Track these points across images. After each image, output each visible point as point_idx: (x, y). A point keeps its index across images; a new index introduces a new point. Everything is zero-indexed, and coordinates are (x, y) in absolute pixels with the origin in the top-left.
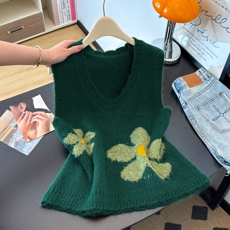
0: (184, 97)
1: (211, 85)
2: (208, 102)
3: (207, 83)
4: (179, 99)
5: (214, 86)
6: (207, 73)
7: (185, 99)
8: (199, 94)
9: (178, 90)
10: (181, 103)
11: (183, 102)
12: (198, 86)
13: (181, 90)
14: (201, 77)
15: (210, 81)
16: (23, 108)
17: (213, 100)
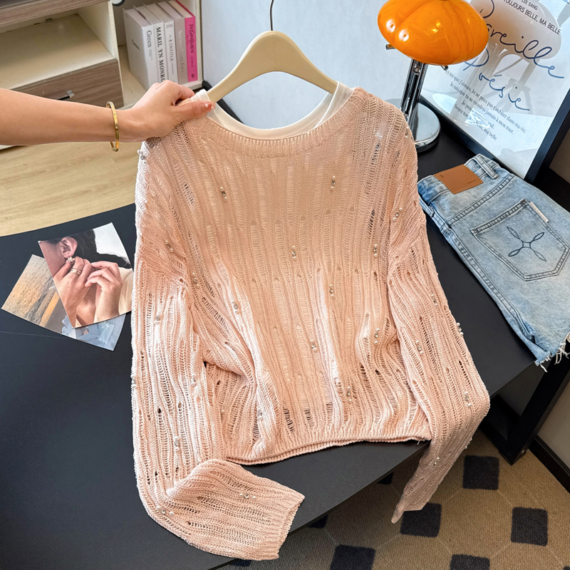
0: (444, 214)
1: (501, 187)
2: (496, 221)
3: (491, 183)
4: (433, 219)
5: (507, 188)
6: (492, 165)
7: (447, 219)
8: (476, 205)
9: (428, 201)
10: (439, 227)
11: (442, 224)
12: (472, 191)
13: (434, 200)
14: (479, 172)
15: (500, 180)
16: (70, 250)
17: (507, 216)
